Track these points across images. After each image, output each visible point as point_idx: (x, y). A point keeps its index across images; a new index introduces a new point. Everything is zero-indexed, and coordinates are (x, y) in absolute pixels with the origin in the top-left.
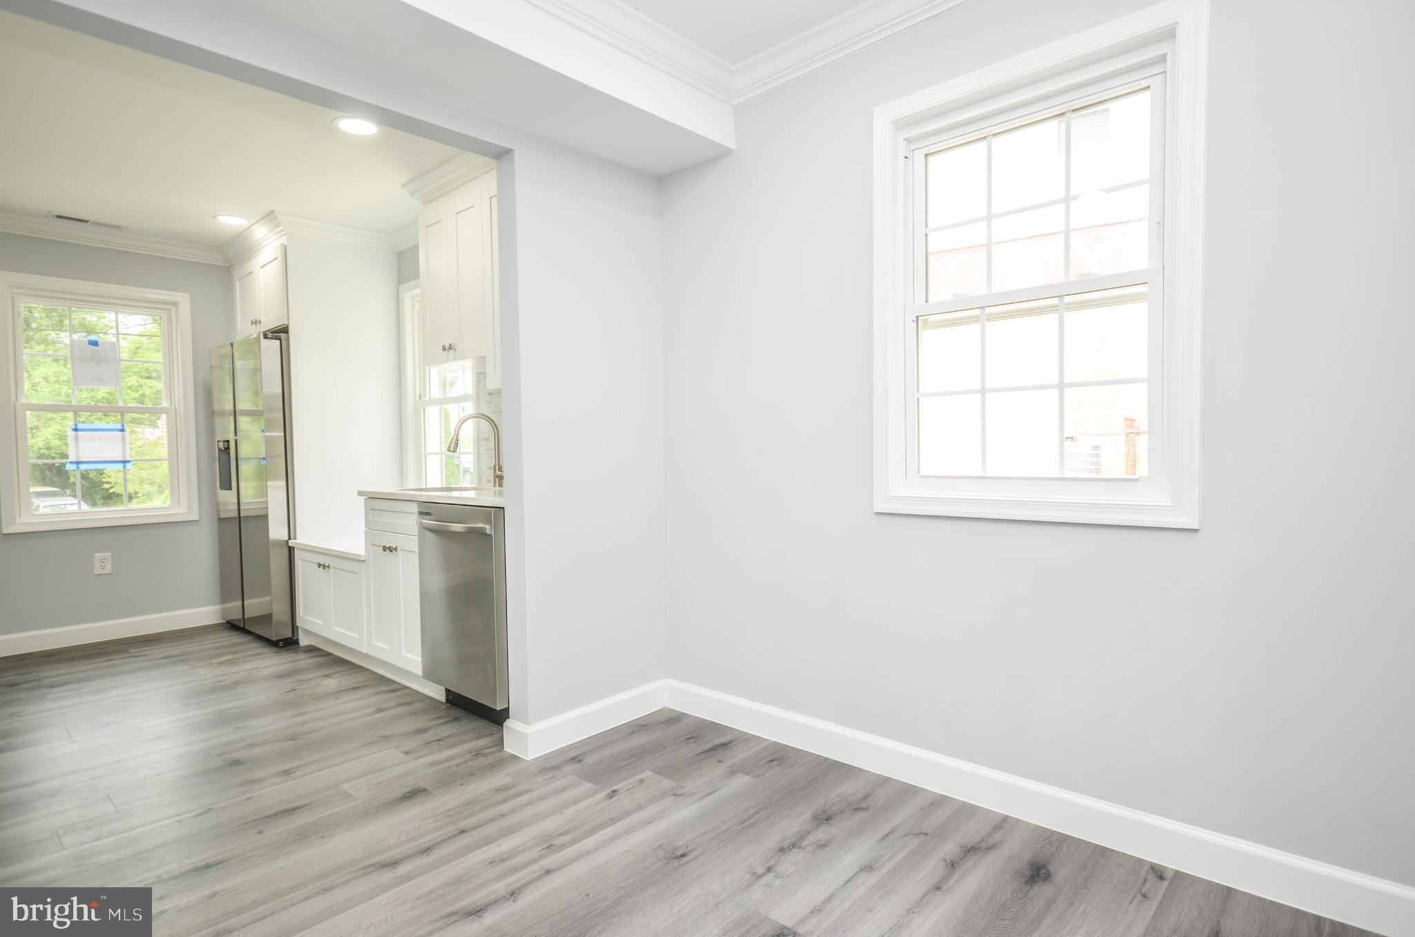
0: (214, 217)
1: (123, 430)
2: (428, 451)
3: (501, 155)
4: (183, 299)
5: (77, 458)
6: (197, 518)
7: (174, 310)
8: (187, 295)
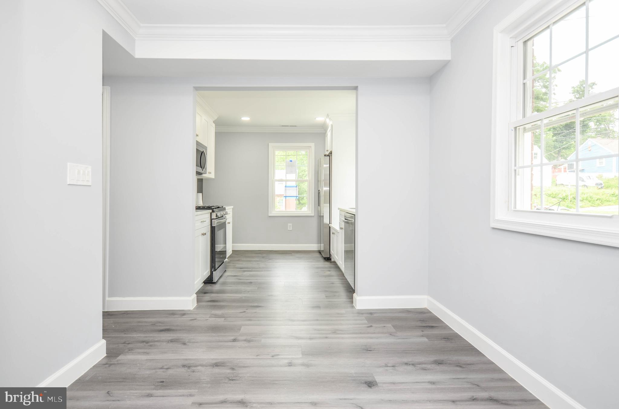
0: (315, 118)
1: (296, 187)
3: (356, 88)
4: (312, 145)
5: (286, 195)
6: (313, 215)
7: (310, 149)
8: (314, 144)
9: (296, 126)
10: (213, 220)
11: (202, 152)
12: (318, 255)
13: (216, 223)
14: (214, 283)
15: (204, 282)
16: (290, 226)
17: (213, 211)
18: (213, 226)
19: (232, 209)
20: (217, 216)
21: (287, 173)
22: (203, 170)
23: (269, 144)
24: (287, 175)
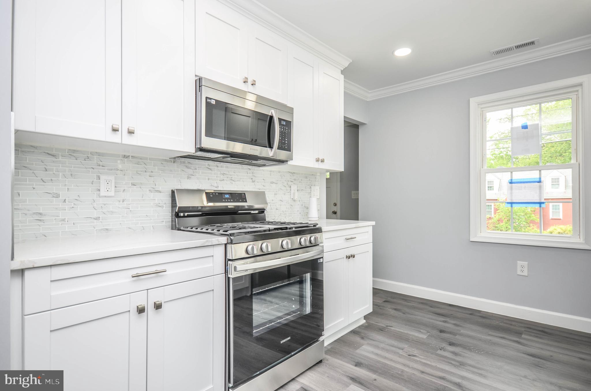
5: (512, 200)
10: (229, 262)
16: (522, 267)
18: (229, 275)
23: (471, 99)
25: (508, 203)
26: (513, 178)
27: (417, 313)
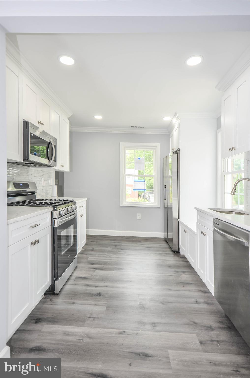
0: (162, 118)
1: (144, 181)
2: (226, 192)
4: (158, 145)
5: (135, 188)
6: (160, 207)
7: (156, 148)
8: (159, 144)
9: (143, 127)
10: (54, 220)
11: (49, 143)
12: (164, 245)
13: (58, 223)
14: (56, 294)
15: (44, 294)
16: (139, 216)
17: (55, 210)
18: (54, 226)
19: (86, 201)
20: (60, 214)
21: (135, 170)
22: (50, 162)
23: (120, 143)
24: (136, 170)
25: (134, 189)
26: (136, 179)
27: (101, 241)
